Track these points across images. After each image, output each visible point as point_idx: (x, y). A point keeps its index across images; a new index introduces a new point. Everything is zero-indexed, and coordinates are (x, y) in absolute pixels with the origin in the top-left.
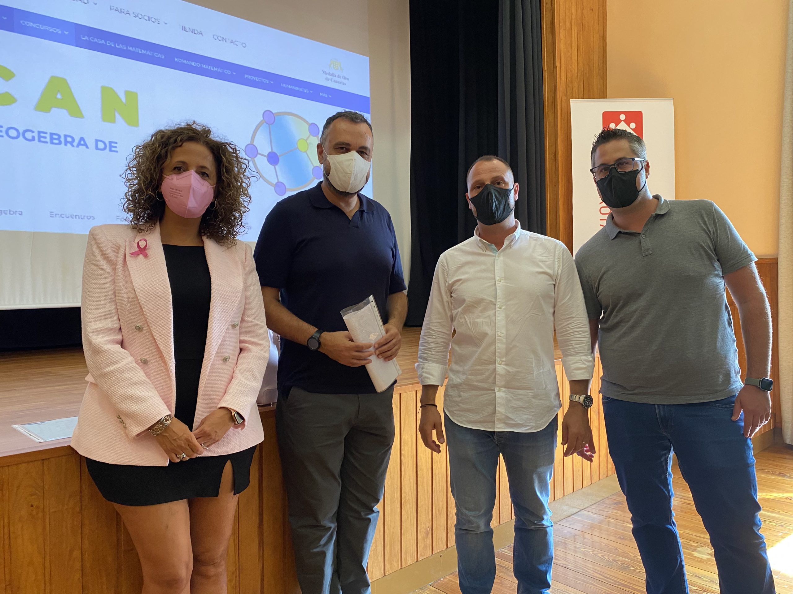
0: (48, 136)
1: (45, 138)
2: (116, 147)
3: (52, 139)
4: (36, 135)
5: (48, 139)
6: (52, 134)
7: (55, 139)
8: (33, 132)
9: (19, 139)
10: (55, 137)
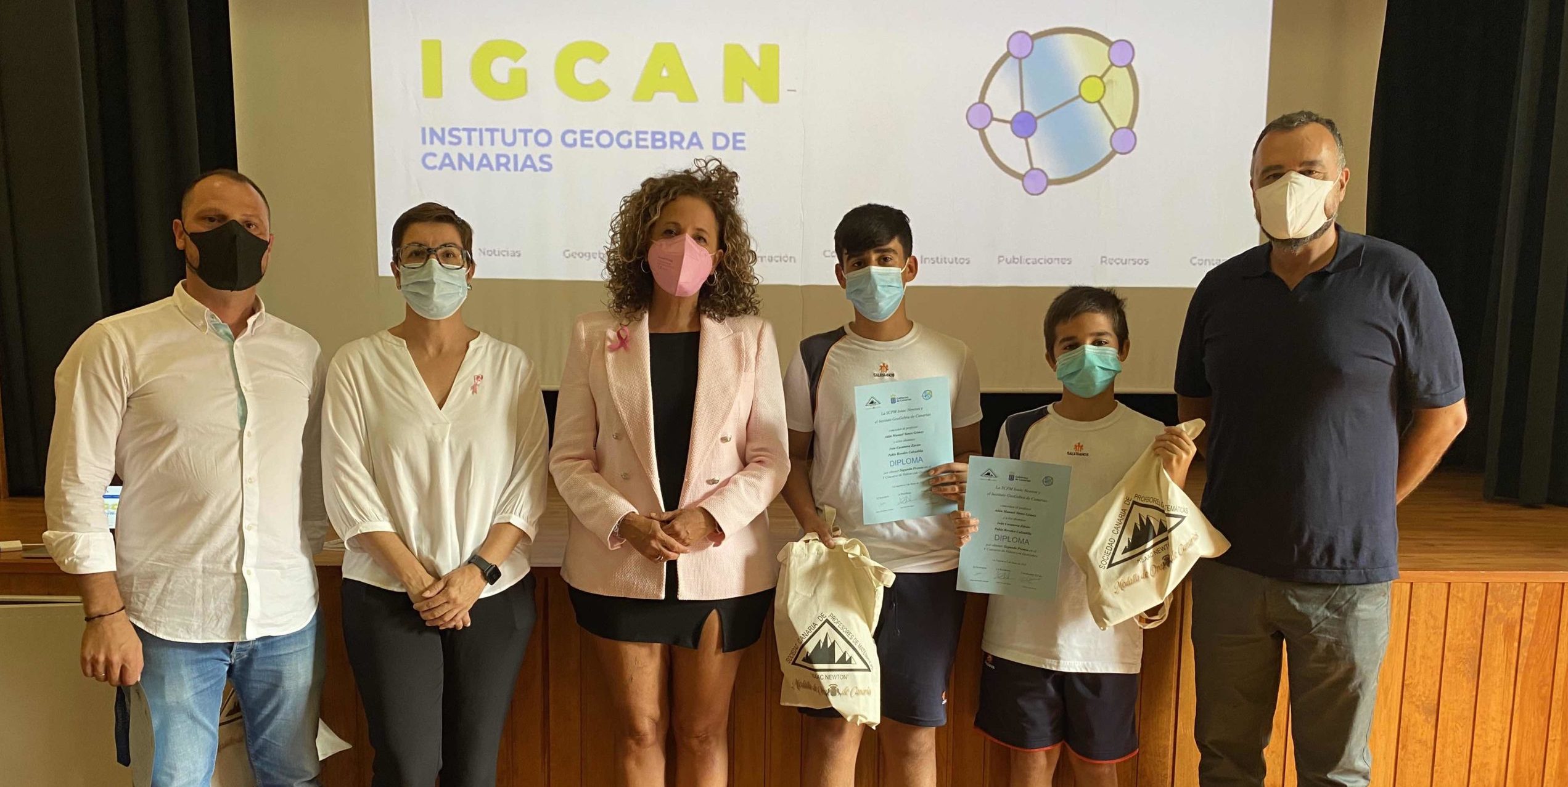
0: (649, 137)
1: (645, 140)
2: (742, 141)
3: (654, 140)
4: (633, 137)
5: (649, 143)
6: (654, 133)
7: (659, 140)
8: (629, 133)
9: (611, 148)
10: (658, 137)
